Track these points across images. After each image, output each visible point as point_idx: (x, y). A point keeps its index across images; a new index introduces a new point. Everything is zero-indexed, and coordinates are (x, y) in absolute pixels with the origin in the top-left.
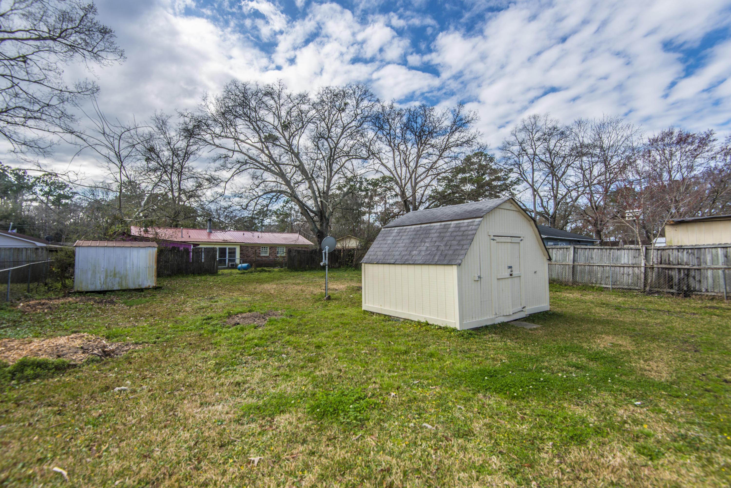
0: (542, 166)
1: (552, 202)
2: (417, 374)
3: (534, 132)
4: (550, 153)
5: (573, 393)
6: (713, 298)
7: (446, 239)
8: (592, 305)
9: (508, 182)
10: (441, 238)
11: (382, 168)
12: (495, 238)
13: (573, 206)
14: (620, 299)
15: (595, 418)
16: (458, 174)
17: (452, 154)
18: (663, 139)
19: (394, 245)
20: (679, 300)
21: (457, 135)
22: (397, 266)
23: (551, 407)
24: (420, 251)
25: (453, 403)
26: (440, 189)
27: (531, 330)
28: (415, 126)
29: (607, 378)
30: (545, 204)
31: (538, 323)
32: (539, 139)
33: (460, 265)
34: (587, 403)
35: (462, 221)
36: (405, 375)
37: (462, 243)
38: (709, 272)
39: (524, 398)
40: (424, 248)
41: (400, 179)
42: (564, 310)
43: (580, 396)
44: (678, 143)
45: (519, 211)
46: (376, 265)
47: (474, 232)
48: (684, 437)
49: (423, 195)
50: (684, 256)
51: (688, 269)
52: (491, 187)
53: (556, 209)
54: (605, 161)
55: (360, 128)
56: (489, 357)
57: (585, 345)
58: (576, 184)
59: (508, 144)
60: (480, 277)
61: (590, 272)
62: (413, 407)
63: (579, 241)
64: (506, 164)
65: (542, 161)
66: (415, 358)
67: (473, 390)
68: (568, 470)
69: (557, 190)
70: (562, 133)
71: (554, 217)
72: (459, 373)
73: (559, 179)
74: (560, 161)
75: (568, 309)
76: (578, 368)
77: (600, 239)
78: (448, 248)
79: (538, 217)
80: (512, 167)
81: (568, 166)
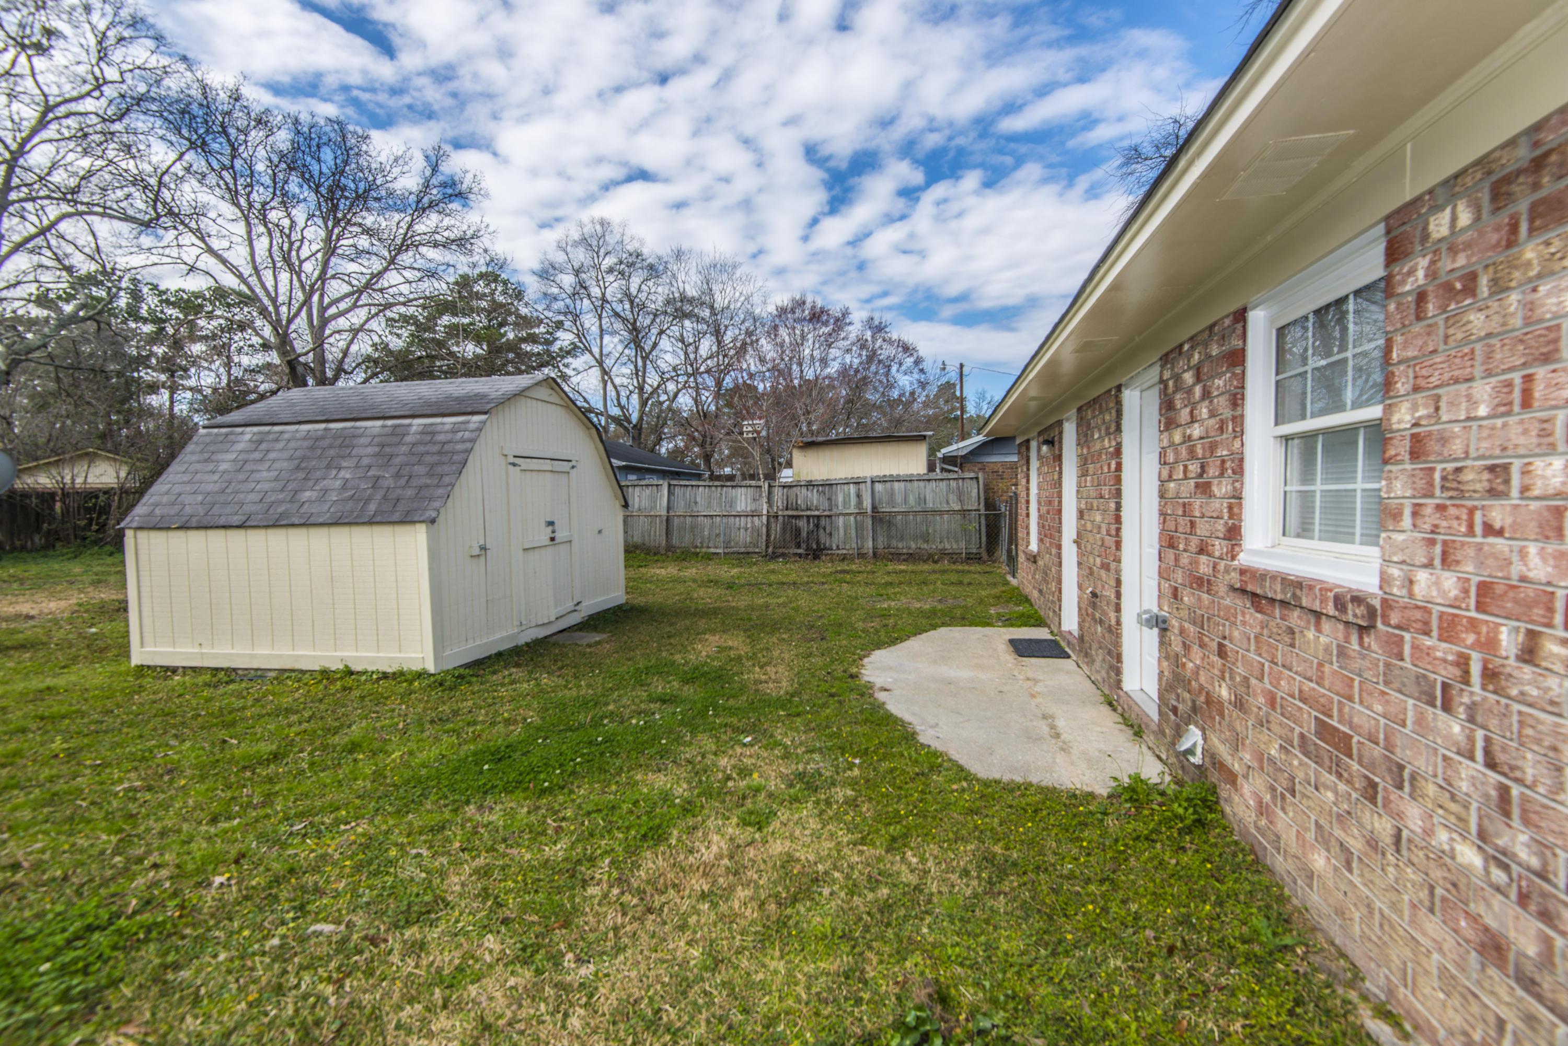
0: (618, 325)
1: (635, 398)
2: (302, 805)
3: (602, 253)
4: (632, 302)
5: (654, 750)
6: (844, 558)
7: (397, 461)
8: (694, 586)
9: (555, 348)
10: (384, 455)
11: (208, 262)
12: (517, 461)
13: (670, 409)
14: (734, 572)
15: (685, 786)
16: (442, 314)
17: (420, 263)
18: (793, 311)
19: (242, 477)
20: (807, 564)
21: (431, 220)
22: (251, 532)
23: (614, 788)
24: (326, 491)
25: (401, 846)
26: (396, 344)
27: (589, 646)
28: (315, 167)
29: (707, 707)
30: (624, 401)
31: (604, 632)
32: (611, 270)
33: (433, 521)
34: (674, 762)
35: (438, 420)
36: (267, 816)
37: (439, 470)
38: (841, 520)
39: (563, 788)
40: (338, 483)
41: (274, 301)
42: (651, 599)
43: (664, 753)
44: (810, 320)
45: (567, 407)
46: (181, 534)
47: (468, 445)
48: (801, 776)
49: (345, 353)
50: (814, 497)
51: (818, 517)
52: (518, 355)
53: (642, 413)
54: (718, 334)
55: (117, 127)
56: (499, 719)
57: (679, 658)
58: (675, 369)
59: (554, 268)
60: (483, 548)
61: (693, 528)
62: (284, 895)
63: (678, 474)
64: (548, 308)
65: (617, 315)
66: (305, 765)
67: (455, 801)
68: (635, 901)
69: (644, 377)
70: (651, 267)
71: (638, 427)
72: (424, 772)
73: (647, 357)
74: (647, 322)
75: (654, 597)
76: (664, 702)
77: (710, 469)
78: (403, 481)
79: (612, 427)
80: (562, 318)
81: (661, 332)
